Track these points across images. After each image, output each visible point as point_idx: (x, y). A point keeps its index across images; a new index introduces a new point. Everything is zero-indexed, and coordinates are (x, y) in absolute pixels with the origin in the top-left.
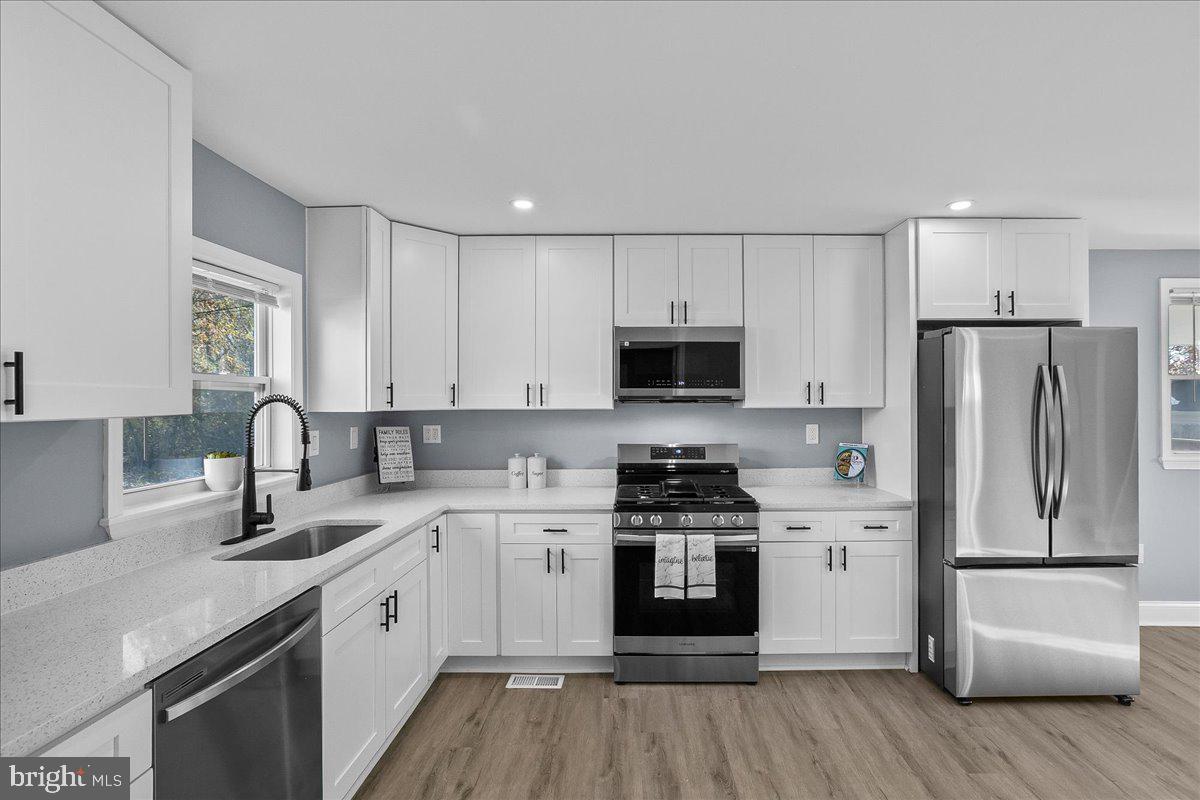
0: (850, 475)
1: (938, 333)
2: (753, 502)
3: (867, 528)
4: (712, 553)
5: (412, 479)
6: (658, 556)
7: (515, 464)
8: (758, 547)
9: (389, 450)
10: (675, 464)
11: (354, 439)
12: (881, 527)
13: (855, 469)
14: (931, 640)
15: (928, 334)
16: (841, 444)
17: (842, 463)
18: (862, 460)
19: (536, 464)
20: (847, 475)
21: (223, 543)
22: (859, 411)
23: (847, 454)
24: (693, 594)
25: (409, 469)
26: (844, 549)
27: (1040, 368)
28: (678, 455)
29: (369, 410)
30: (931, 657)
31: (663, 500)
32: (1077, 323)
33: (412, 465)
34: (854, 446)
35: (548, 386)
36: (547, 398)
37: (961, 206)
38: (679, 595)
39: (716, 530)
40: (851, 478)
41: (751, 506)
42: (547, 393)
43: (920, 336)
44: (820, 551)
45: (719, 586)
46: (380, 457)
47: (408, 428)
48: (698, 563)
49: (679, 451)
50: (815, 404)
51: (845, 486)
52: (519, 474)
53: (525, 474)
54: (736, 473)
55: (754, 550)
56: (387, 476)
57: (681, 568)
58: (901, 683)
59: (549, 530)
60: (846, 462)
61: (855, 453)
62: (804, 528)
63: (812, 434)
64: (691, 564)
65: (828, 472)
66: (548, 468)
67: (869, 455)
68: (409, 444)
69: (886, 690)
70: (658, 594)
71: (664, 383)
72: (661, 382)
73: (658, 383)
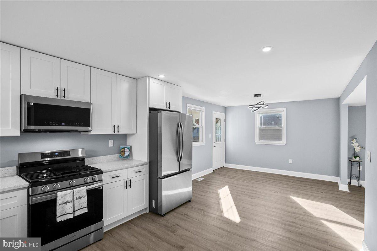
0: (125, 156)
1: (157, 112)
2: (100, 170)
3: (136, 172)
4: (85, 194)
6: (58, 202)
8: (103, 187)
10: (48, 160)
12: (140, 171)
13: (126, 154)
14: (154, 201)
15: (152, 112)
16: (121, 146)
17: (122, 152)
18: (129, 151)
20: (124, 156)
22: (126, 135)
23: (123, 149)
24: (77, 214)
26: (130, 181)
27: (178, 123)
30: (154, 206)
31: (60, 176)
32: (180, 112)
34: (125, 146)
37: (162, 77)
38: (71, 216)
39: (86, 184)
40: (126, 157)
41: (100, 172)
43: (150, 113)
44: (122, 183)
45: (89, 207)
48: (79, 200)
49: (56, 154)
50: (116, 133)
51: (123, 160)
54: (84, 160)
55: (101, 188)
57: (71, 204)
58: (146, 217)
60: (124, 152)
61: (126, 149)
62: (118, 176)
63: (111, 143)
64: (76, 201)
65: (117, 156)
67: (130, 149)
69: (144, 222)
70: (58, 220)
71: (54, 123)
72: (52, 123)
73: (51, 123)
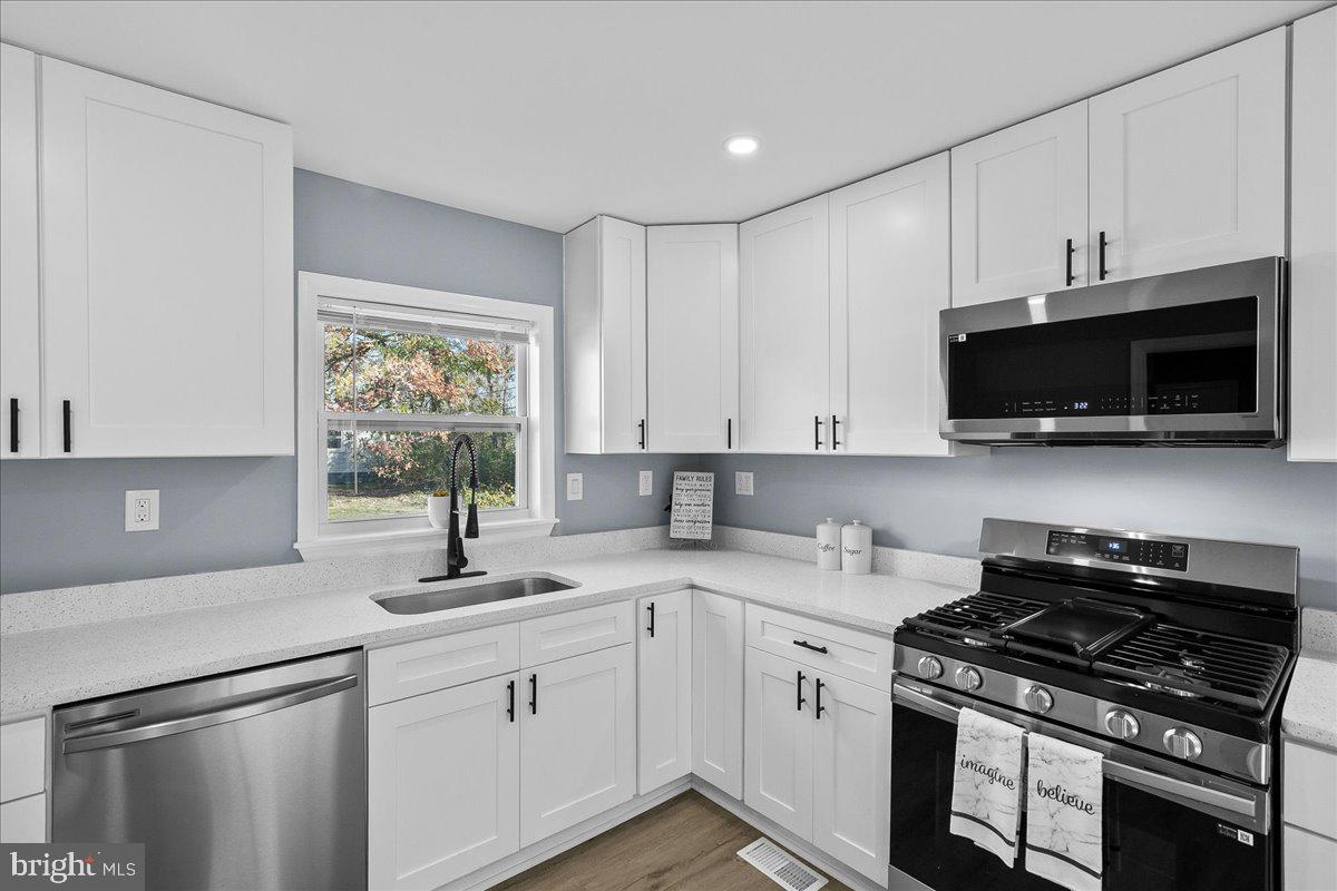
4: (1094, 795)
5: (708, 537)
6: (963, 751)
7: (824, 533)
9: (685, 500)
11: (646, 484)
19: (852, 537)
21: (420, 581)
24: (1038, 866)
25: (706, 525)
28: (1112, 552)
29: (603, 452)
33: (710, 519)
35: (847, 419)
36: (846, 437)
38: (1005, 852)
42: (847, 430)
46: (674, 507)
47: (712, 475)
48: (1054, 804)
49: (1116, 546)
52: (827, 547)
53: (836, 548)
56: (679, 530)
57: (1012, 796)
59: (804, 644)
64: (1035, 800)
66: (875, 543)
68: (711, 494)
70: (953, 826)
71: (1039, 406)
72: (1032, 406)
73: (1026, 407)
